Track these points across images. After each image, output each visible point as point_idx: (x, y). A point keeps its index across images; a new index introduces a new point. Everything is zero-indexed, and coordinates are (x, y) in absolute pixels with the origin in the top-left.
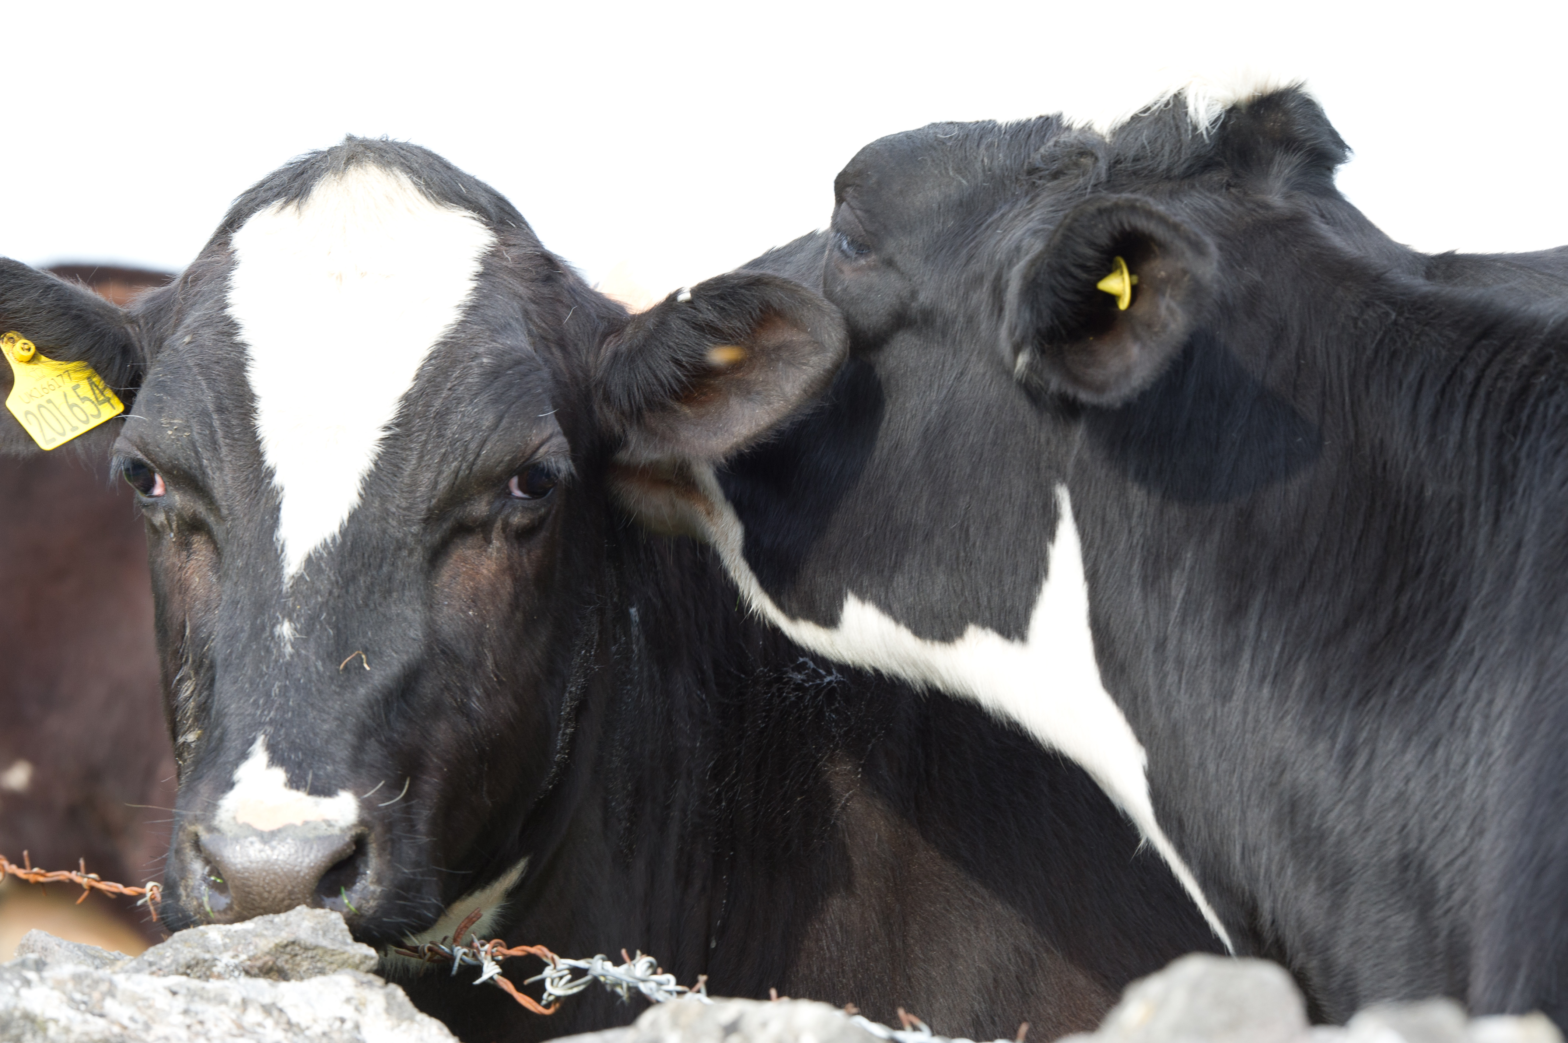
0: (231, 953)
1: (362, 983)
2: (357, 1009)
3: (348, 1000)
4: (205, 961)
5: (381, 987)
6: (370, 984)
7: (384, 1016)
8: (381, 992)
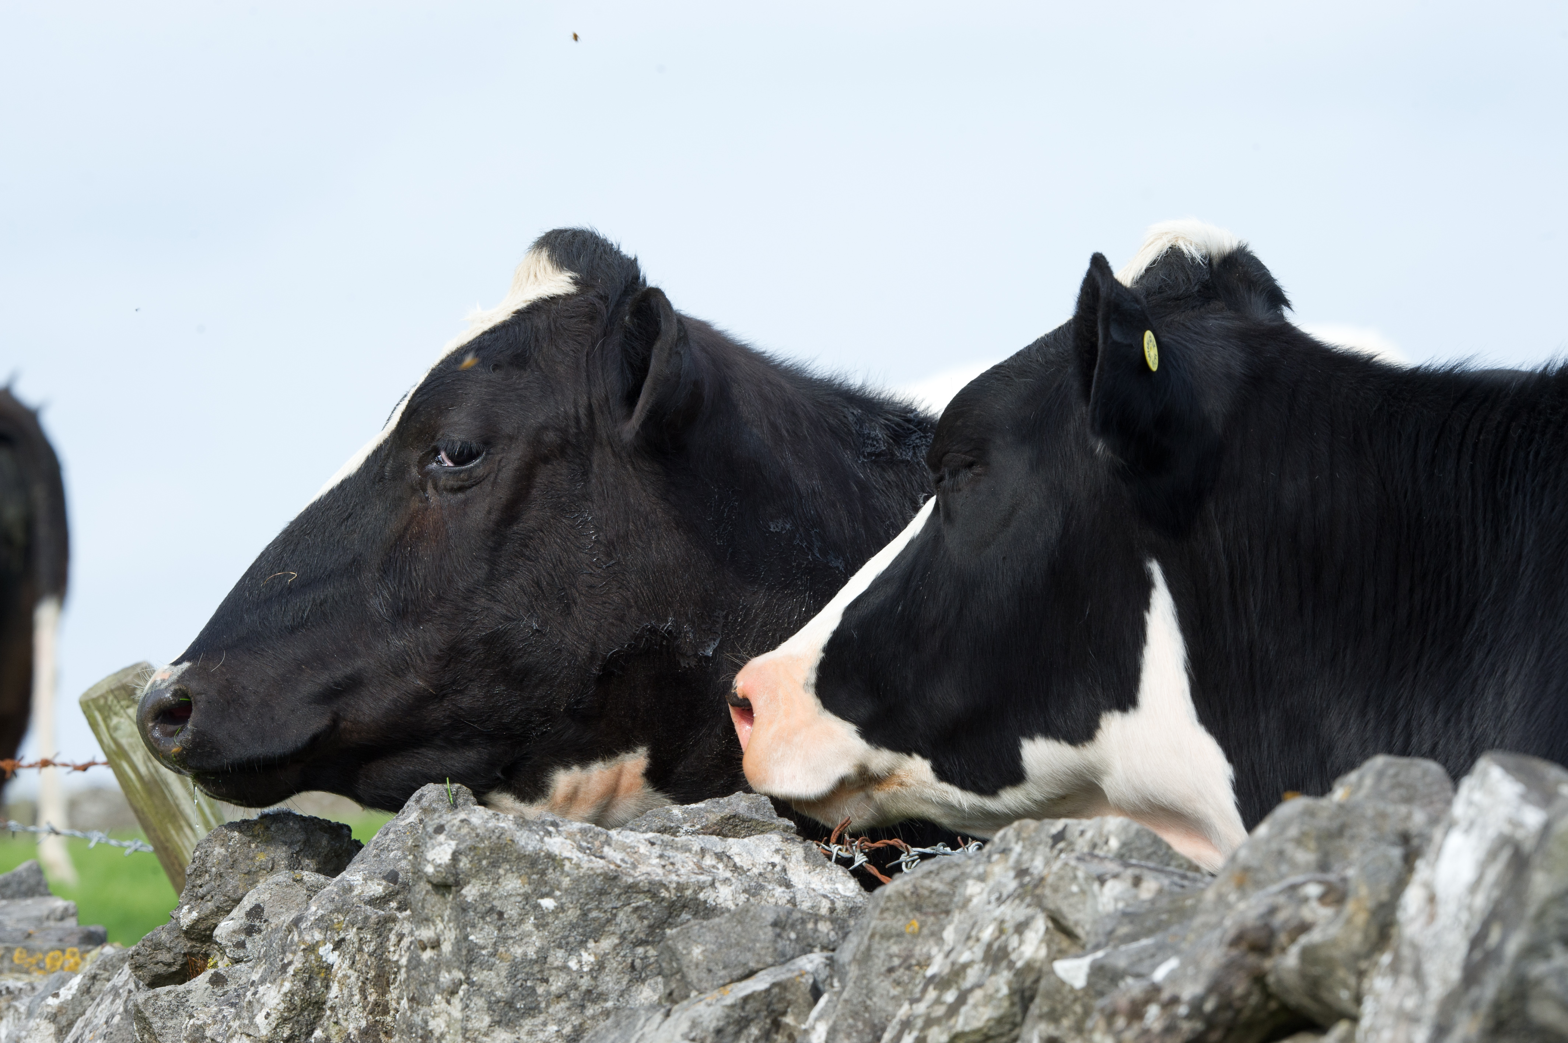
0: (689, 824)
1: (787, 839)
2: (784, 857)
3: (777, 851)
4: (672, 828)
5: (800, 843)
6: (792, 840)
7: (803, 863)
8: (801, 845)
